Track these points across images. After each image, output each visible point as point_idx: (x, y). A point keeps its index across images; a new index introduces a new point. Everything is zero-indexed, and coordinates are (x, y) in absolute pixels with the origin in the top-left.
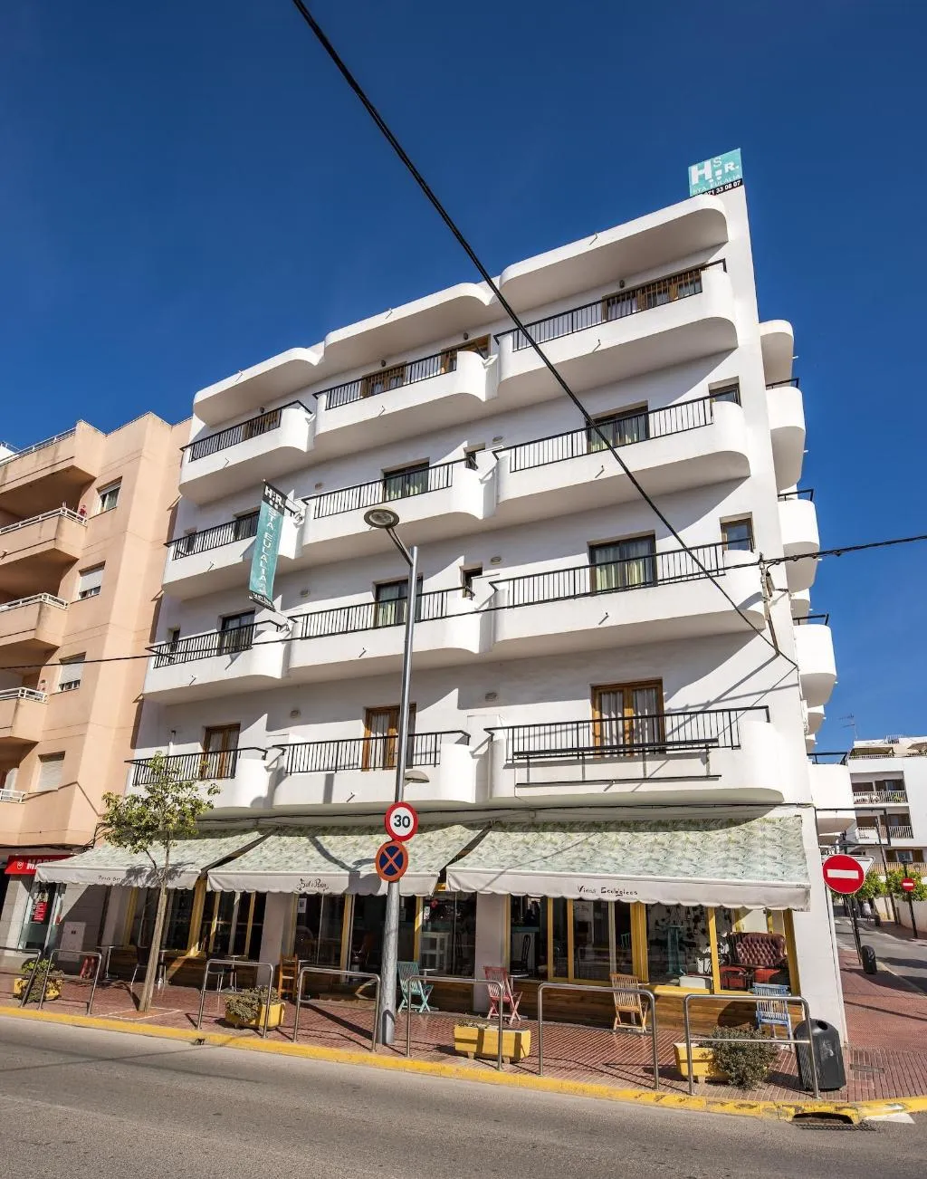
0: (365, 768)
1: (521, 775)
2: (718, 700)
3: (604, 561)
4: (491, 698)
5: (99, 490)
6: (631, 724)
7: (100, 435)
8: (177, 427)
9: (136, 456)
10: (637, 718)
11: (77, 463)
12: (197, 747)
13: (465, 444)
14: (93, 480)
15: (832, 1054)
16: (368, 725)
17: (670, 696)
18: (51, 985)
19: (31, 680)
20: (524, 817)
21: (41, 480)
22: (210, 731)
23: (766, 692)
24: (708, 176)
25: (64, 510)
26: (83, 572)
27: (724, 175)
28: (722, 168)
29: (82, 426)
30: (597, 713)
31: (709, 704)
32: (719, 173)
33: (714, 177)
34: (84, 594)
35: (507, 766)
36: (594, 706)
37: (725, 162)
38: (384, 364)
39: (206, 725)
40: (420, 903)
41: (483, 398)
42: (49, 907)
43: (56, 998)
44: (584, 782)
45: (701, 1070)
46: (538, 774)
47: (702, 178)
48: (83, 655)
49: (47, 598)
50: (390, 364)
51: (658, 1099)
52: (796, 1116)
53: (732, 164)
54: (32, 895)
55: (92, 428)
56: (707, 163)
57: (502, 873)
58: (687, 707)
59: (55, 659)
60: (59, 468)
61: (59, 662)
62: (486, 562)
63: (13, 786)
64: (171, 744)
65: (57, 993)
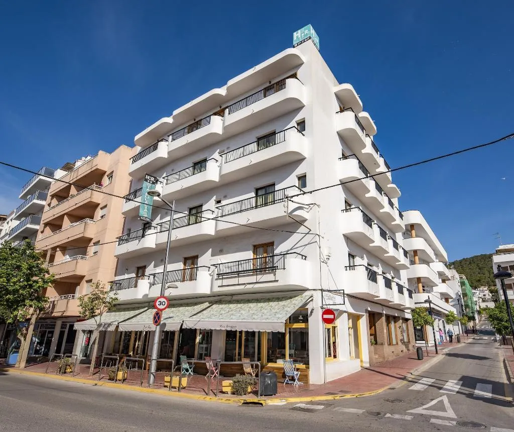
0: (184, 281)
1: (219, 282)
2: (291, 249)
3: (261, 194)
4: (221, 252)
5: (108, 176)
6: (265, 260)
7: (108, 154)
8: (133, 149)
9: (117, 163)
10: (268, 257)
11: (99, 167)
12: (134, 275)
13: (218, 151)
14: (106, 172)
15: (270, 383)
16: (185, 264)
17: (276, 248)
18: (68, 367)
19: (84, 252)
20: (229, 298)
21: (88, 174)
22: (138, 268)
23: (306, 245)
24: (299, 36)
25: (94, 186)
26: (102, 209)
27: (304, 35)
28: (304, 33)
29: (101, 152)
30: (255, 256)
31: (288, 251)
32: (303, 35)
33: (301, 36)
34: (102, 217)
35: (216, 279)
36: (254, 253)
37: (305, 30)
38: (195, 120)
39: (137, 266)
40: (198, 332)
41: (221, 133)
42: (89, 339)
43: (71, 372)
44: (239, 285)
45: (229, 389)
46: (225, 282)
47: (297, 37)
48: (99, 241)
49: (88, 220)
50: (197, 120)
51: (204, 398)
52: (244, 403)
53: (307, 31)
54: (85, 335)
55: (104, 152)
56: (299, 31)
57: (199, 321)
58: (281, 252)
59: (91, 244)
60: (93, 169)
61: (93, 245)
62: (222, 198)
63: (78, 293)
64: (126, 274)
65: (71, 370)
